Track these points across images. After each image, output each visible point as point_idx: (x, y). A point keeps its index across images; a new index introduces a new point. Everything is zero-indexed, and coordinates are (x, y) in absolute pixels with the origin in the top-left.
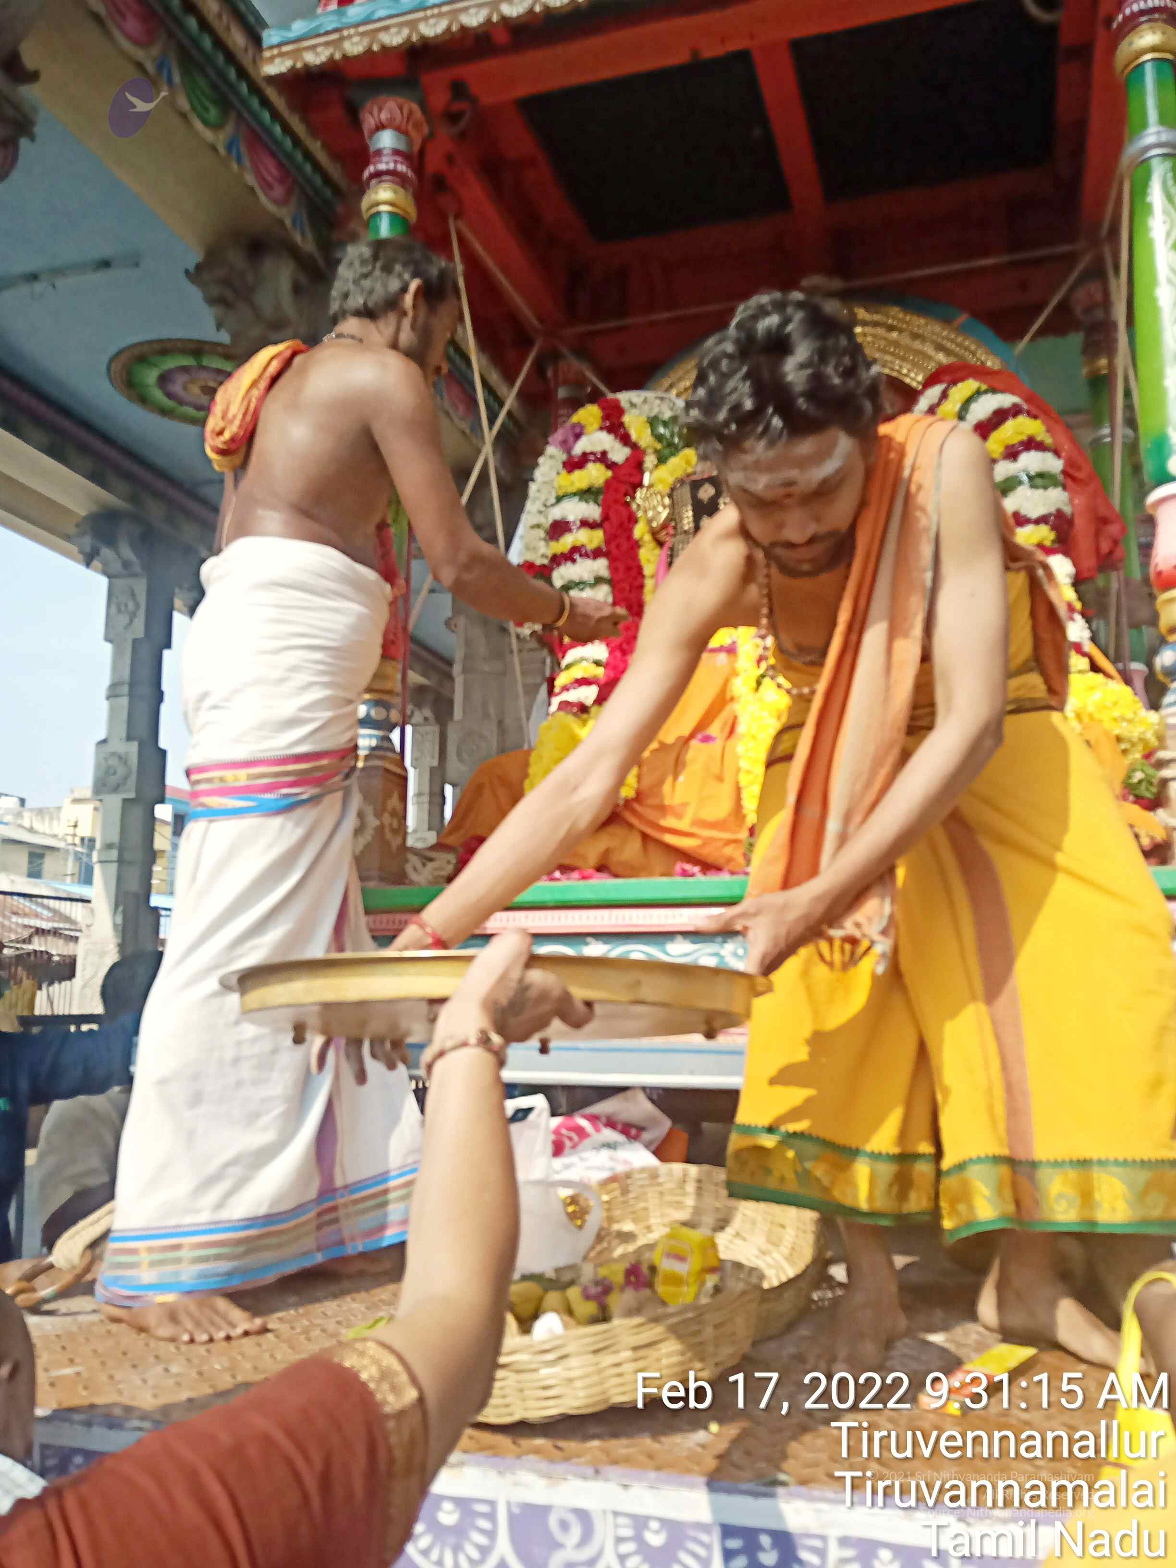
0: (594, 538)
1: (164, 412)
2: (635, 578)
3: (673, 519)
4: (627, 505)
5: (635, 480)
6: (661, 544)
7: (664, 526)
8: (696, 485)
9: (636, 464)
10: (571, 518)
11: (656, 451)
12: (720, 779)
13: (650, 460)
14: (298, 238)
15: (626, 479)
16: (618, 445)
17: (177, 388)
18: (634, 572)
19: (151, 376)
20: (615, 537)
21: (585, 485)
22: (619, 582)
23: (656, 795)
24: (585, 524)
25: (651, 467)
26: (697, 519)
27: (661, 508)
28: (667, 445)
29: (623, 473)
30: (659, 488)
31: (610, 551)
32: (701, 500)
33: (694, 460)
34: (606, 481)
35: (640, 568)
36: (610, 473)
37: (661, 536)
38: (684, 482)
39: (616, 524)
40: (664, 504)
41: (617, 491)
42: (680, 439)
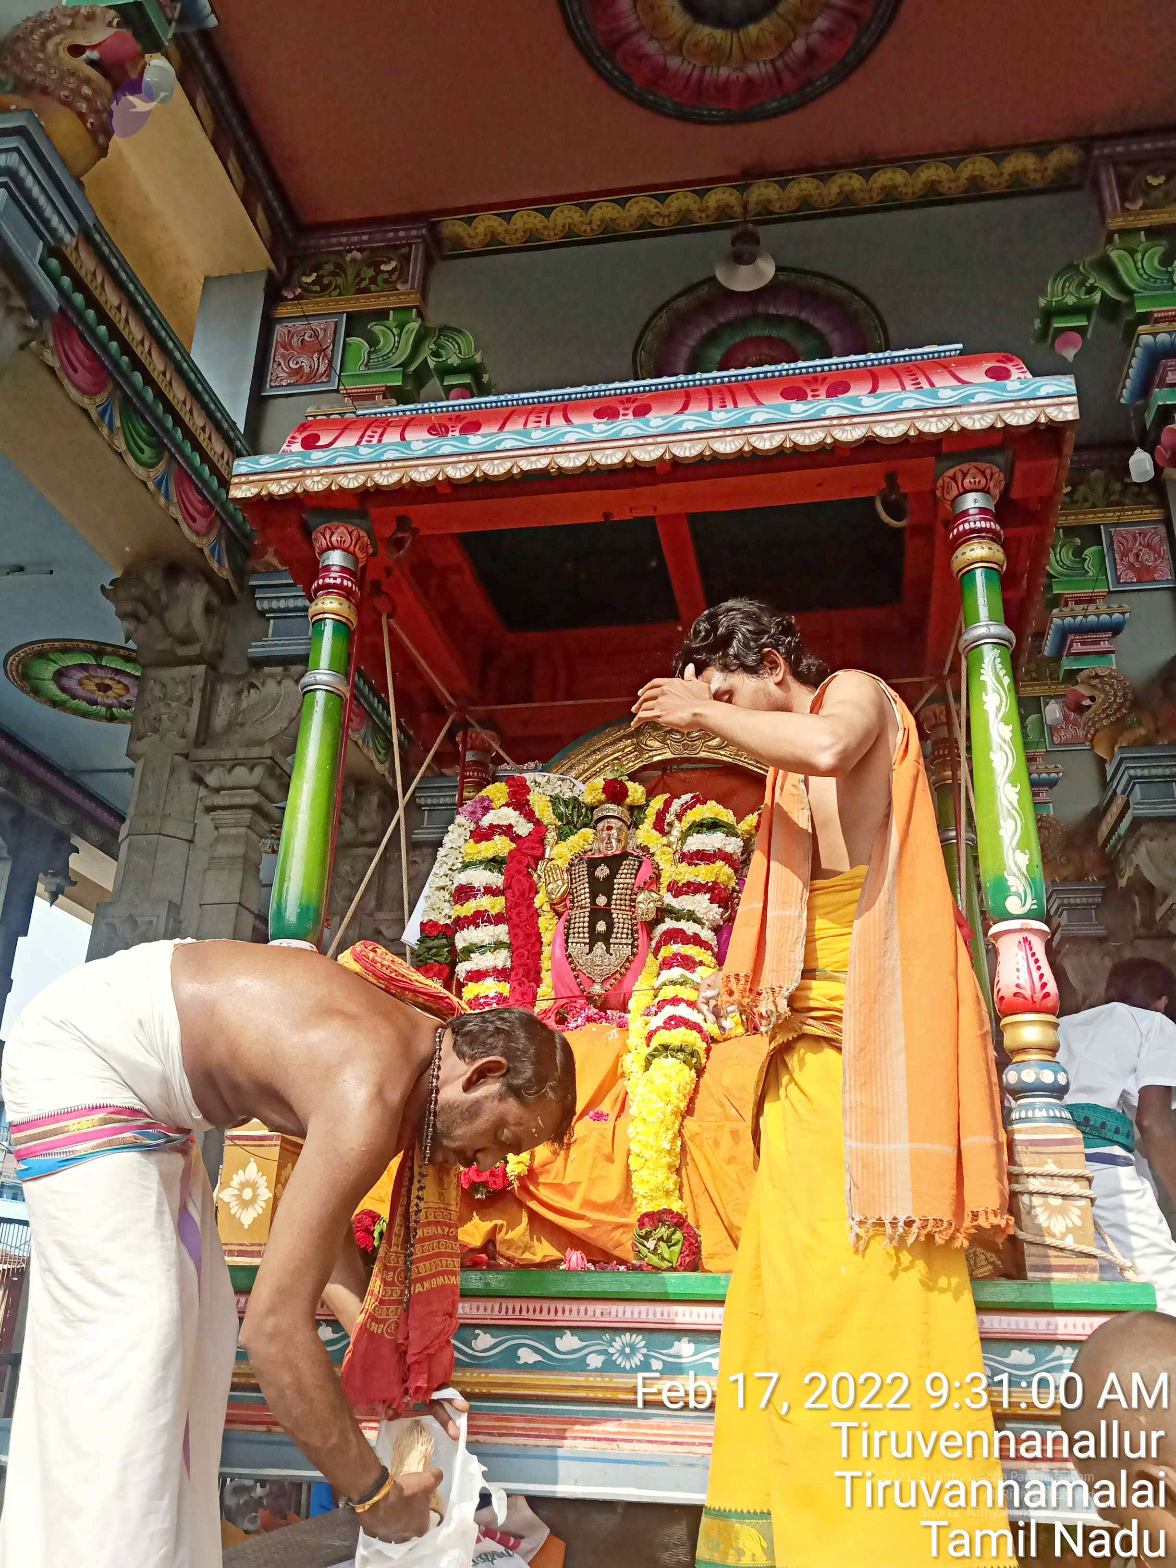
0: (495, 905)
1: (56, 704)
2: (533, 945)
3: (570, 894)
4: (530, 876)
5: (537, 853)
6: (559, 915)
7: (563, 900)
8: (593, 864)
9: (539, 839)
10: (476, 885)
11: (557, 827)
12: (610, 1159)
13: (551, 836)
14: (215, 566)
15: (530, 852)
16: (522, 820)
17: (72, 684)
18: (533, 939)
19: (47, 671)
20: (517, 905)
21: (490, 855)
22: (517, 948)
23: (548, 1172)
24: (489, 891)
25: (552, 841)
26: (593, 897)
27: (560, 883)
28: (568, 823)
29: (526, 845)
30: (559, 862)
31: (510, 918)
32: (598, 879)
33: (591, 838)
34: (510, 852)
35: (539, 936)
36: (514, 845)
37: (560, 908)
38: (581, 859)
39: (518, 893)
40: (563, 879)
41: (520, 862)
42: (578, 818)
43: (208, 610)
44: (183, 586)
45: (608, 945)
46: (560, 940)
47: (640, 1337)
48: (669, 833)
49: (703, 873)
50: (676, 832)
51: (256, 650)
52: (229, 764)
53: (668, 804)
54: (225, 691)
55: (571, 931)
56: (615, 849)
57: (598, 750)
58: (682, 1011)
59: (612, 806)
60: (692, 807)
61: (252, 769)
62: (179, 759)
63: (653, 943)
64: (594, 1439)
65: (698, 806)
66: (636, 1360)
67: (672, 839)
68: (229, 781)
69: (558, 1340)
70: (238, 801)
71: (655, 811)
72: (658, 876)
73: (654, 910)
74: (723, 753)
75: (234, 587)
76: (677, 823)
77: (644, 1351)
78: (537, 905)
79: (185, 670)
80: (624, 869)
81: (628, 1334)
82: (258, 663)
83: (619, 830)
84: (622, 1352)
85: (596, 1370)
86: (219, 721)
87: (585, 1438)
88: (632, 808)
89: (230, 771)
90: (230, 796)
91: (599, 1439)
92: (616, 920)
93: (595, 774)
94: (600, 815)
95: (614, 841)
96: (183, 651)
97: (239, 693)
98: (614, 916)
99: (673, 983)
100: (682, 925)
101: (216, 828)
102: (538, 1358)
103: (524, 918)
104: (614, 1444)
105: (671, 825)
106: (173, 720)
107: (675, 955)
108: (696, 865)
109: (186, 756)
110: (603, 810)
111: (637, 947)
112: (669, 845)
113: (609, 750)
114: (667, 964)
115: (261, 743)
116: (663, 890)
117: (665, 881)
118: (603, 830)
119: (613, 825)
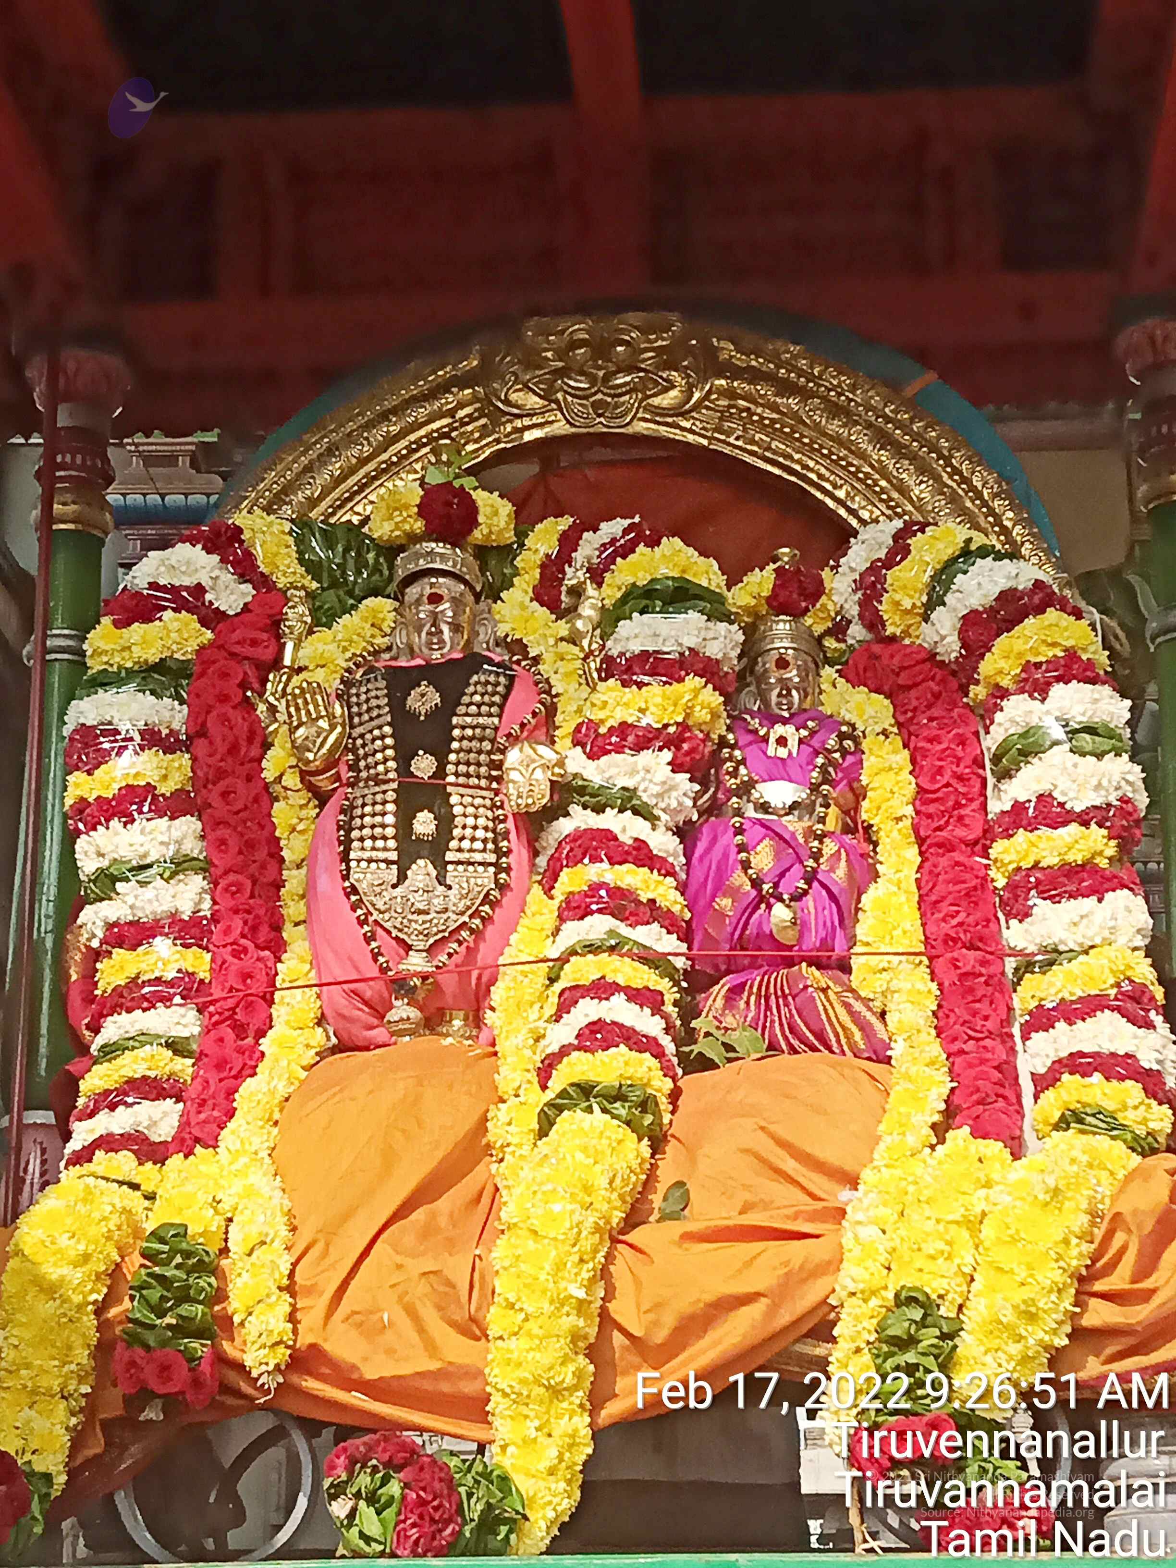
0: (171, 771)
2: (264, 866)
3: (350, 751)
4: (249, 707)
5: (267, 655)
6: (322, 798)
7: (331, 763)
8: (401, 682)
9: (266, 616)
10: (122, 727)
11: (311, 595)
13: (296, 615)
15: (248, 650)
16: (227, 577)
18: (261, 854)
20: (221, 774)
21: (153, 656)
22: (226, 871)
24: (153, 738)
25: (299, 628)
26: (404, 758)
27: (323, 724)
29: (236, 636)
30: (319, 675)
31: (206, 805)
32: (415, 716)
33: (389, 620)
34: (202, 649)
35: (274, 846)
36: (209, 635)
37: (323, 782)
38: (371, 669)
39: (222, 749)
40: (331, 716)
41: (224, 675)
42: (359, 573)
45: (441, 865)
46: (329, 855)
48: (572, 610)
49: (656, 704)
50: (588, 610)
55: (355, 834)
56: (450, 646)
59: (439, 548)
60: (626, 551)
63: (542, 861)
65: (641, 548)
67: (580, 624)
71: (539, 558)
72: (552, 710)
73: (546, 787)
74: (686, 424)
76: (590, 590)
78: (269, 775)
80: (473, 694)
83: (457, 602)
88: (482, 552)
92: (457, 810)
93: (389, 469)
94: (411, 567)
95: (445, 628)
98: (454, 799)
99: (591, 948)
100: (610, 820)
103: (239, 805)
105: (577, 592)
107: (595, 888)
108: (640, 685)
110: (418, 556)
111: (508, 870)
112: (573, 639)
113: (422, 413)
114: (575, 907)
116: (564, 743)
117: (566, 722)
118: (418, 602)
119: (443, 592)
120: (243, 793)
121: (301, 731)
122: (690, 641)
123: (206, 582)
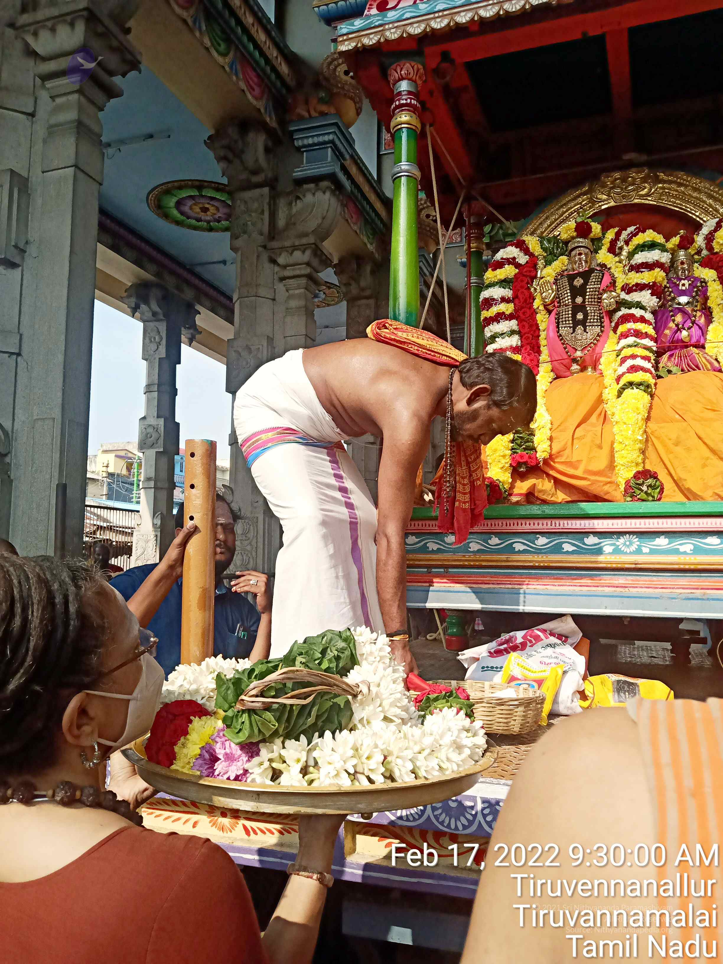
0: (508, 308)
1: (178, 223)
2: (535, 331)
3: (558, 298)
4: (529, 289)
5: (533, 274)
6: (549, 312)
7: (552, 302)
8: (571, 278)
9: (533, 264)
10: (496, 297)
11: (544, 257)
12: (600, 447)
13: (541, 263)
14: (268, 119)
15: (528, 274)
16: (522, 254)
17: (186, 209)
18: (534, 328)
19: (172, 202)
20: (522, 308)
22: (525, 333)
23: (562, 456)
24: (504, 300)
25: (542, 266)
26: (573, 298)
27: (550, 291)
28: (551, 254)
29: (525, 270)
30: (548, 278)
31: (519, 316)
32: (576, 287)
33: (566, 262)
34: (515, 275)
35: (537, 326)
36: (517, 270)
37: (550, 307)
38: (563, 276)
39: (522, 300)
40: (552, 289)
41: (522, 281)
42: (557, 250)
43: (267, 150)
44: (251, 136)
45: (585, 327)
46: (553, 327)
47: (635, 536)
48: (619, 254)
49: (646, 277)
50: (624, 253)
51: (298, 174)
52: (290, 250)
53: (618, 234)
54: (282, 203)
55: (560, 320)
56: (584, 267)
57: (565, 204)
58: (639, 362)
59: (581, 240)
60: (636, 235)
61: (304, 252)
62: (260, 249)
64: (614, 587)
65: (640, 234)
66: (633, 548)
67: (622, 257)
68: (291, 260)
69: (585, 540)
70: (298, 272)
71: (609, 240)
72: (615, 282)
73: (614, 303)
74: (650, 199)
75: (280, 133)
76: (625, 247)
77: (638, 543)
78: (535, 307)
79: (257, 191)
80: (593, 279)
81: (628, 535)
82: (300, 182)
83: (586, 255)
84: (625, 544)
85: (610, 553)
86: (281, 223)
87: (609, 586)
88: (593, 240)
89: (291, 254)
90: (293, 270)
91: (617, 587)
92: (589, 312)
93: (564, 221)
94: (573, 246)
95: (583, 262)
96: (255, 179)
97: (290, 204)
98: (588, 309)
99: (629, 346)
101: (287, 291)
102: (575, 548)
103: (527, 315)
104: (627, 589)
105: (621, 248)
106: (254, 224)
109: (265, 247)
110: (575, 242)
111: (603, 327)
112: (620, 262)
113: (573, 204)
114: (624, 336)
115: (306, 235)
116: (619, 291)
117: (619, 285)
118: (575, 256)
119: (582, 252)
120: (528, 312)
121: (544, 294)
122: (656, 258)
123: (516, 256)
